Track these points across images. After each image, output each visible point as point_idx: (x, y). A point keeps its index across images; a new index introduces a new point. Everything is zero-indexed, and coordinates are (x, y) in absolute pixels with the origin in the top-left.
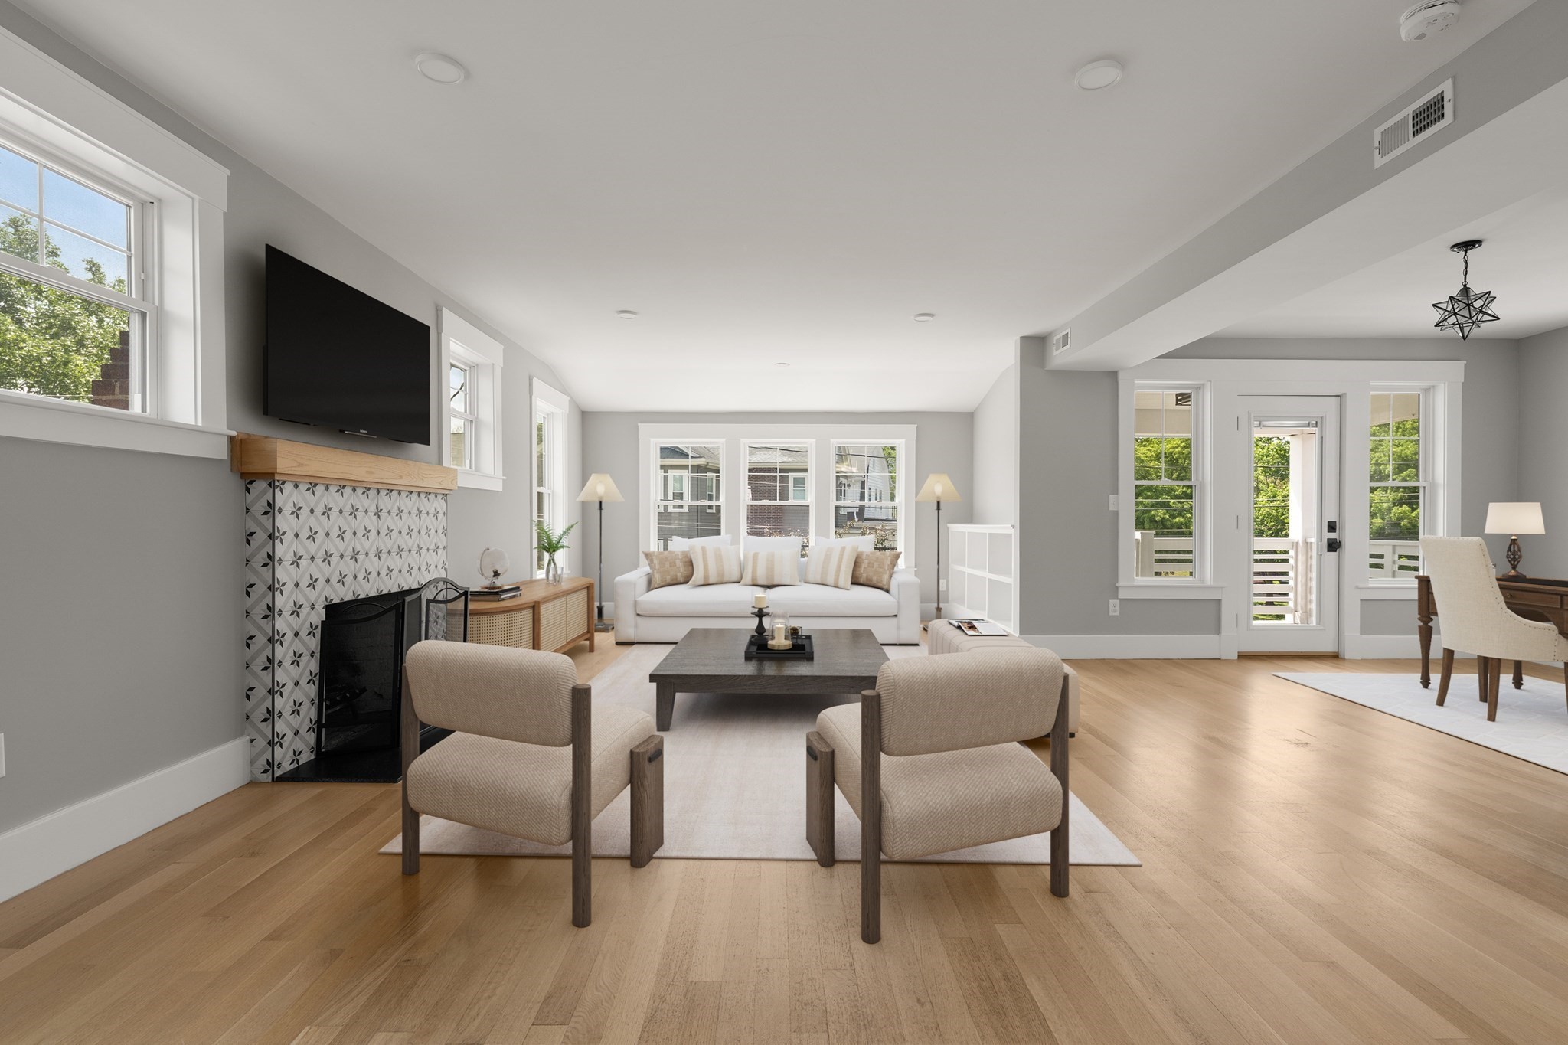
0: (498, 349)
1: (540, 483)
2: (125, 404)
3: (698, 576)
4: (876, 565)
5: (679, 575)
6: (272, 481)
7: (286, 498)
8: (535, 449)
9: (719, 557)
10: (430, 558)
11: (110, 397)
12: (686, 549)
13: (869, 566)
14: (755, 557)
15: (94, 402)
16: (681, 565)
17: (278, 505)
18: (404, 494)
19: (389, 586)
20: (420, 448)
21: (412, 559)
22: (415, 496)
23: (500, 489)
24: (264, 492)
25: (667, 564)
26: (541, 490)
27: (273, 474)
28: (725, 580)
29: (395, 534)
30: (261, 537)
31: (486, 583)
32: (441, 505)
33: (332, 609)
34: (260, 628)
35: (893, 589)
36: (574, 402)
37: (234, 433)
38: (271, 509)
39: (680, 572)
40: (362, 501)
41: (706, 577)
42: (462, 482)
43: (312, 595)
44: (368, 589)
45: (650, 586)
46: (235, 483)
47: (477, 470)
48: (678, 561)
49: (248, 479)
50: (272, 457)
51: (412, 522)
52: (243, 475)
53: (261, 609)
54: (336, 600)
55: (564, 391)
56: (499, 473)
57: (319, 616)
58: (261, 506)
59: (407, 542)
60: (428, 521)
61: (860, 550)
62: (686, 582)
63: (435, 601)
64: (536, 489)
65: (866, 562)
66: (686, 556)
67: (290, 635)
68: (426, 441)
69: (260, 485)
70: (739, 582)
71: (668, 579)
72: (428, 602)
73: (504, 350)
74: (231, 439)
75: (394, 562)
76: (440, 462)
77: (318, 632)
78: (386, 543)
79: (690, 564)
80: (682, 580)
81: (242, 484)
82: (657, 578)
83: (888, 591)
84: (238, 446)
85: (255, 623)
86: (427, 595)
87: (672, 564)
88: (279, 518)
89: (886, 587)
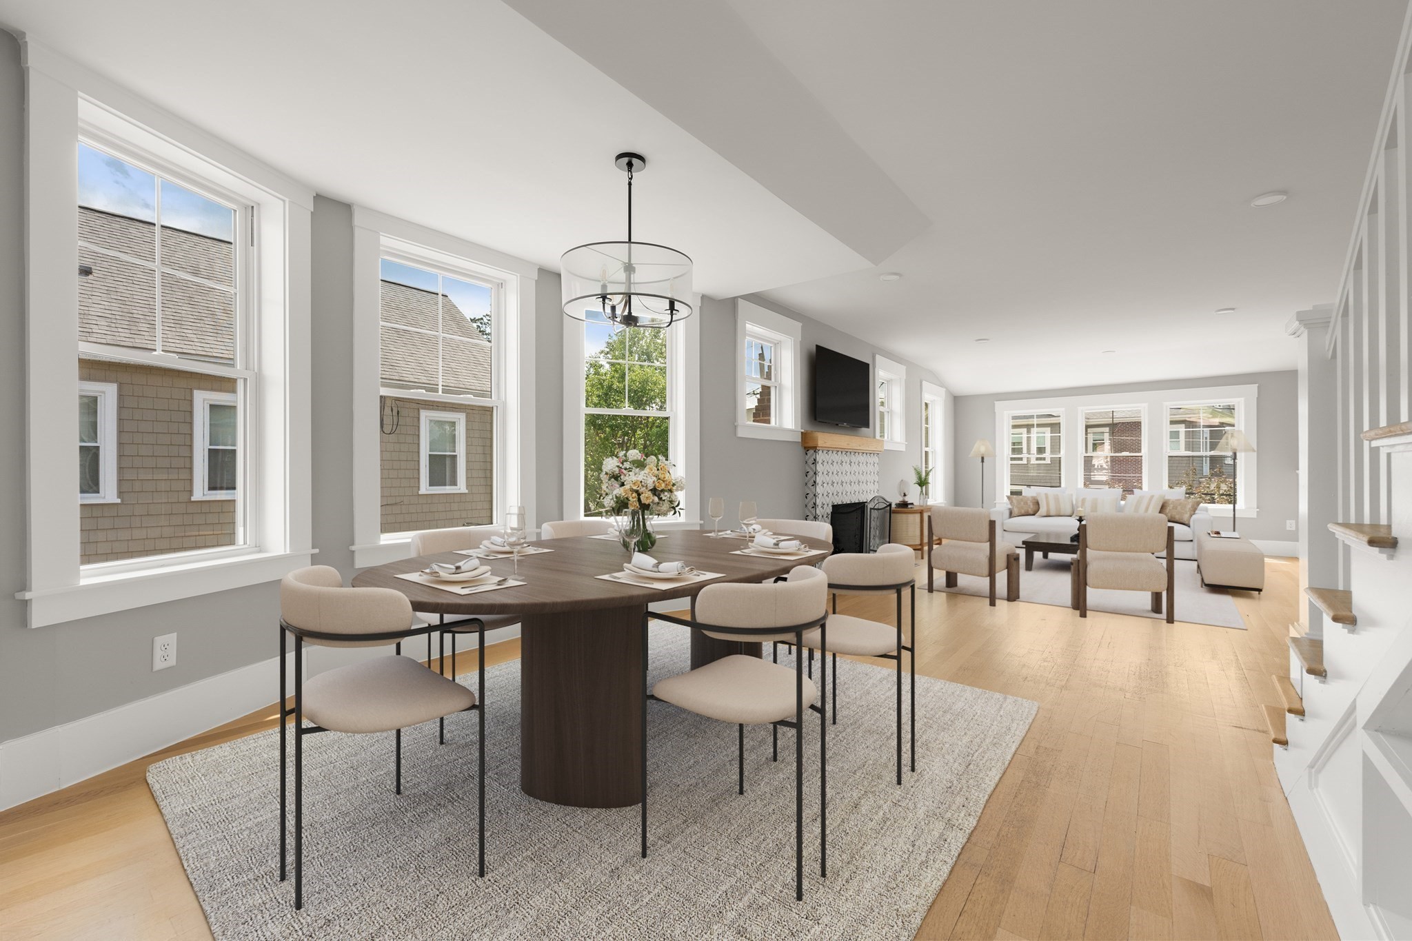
0: (902, 369)
1: (927, 446)
2: (768, 422)
3: (1043, 510)
4: (1179, 508)
5: (1030, 510)
6: (815, 449)
7: (820, 457)
8: (924, 426)
9: (1057, 499)
10: (871, 486)
11: (758, 419)
12: (1035, 495)
13: (1173, 508)
14: (1084, 501)
15: (754, 421)
16: (1031, 504)
17: (817, 460)
18: (860, 454)
19: (855, 500)
20: (864, 430)
21: (863, 487)
22: (865, 454)
23: (904, 450)
24: (813, 455)
25: (1022, 503)
26: (927, 449)
27: (816, 447)
28: (1062, 513)
29: (857, 474)
30: (811, 473)
31: (901, 499)
32: (876, 459)
33: (834, 506)
34: (811, 512)
35: (1191, 524)
36: (949, 392)
37: (803, 431)
38: (815, 461)
39: (1031, 508)
40: (846, 458)
41: (1048, 510)
42: (887, 447)
43: (828, 500)
44: (847, 500)
45: (1011, 515)
46: (800, 450)
47: (891, 440)
48: (1029, 502)
49: (807, 449)
50: (816, 440)
51: (863, 468)
52: (805, 448)
53: (811, 505)
54: (836, 504)
55: (942, 385)
56: (903, 441)
57: (829, 510)
58: (811, 460)
59: (862, 478)
60: (871, 468)
61: (1166, 498)
62: (1034, 515)
63: (874, 509)
64: (925, 449)
65: (1172, 505)
66: (1035, 499)
67: (821, 516)
68: (867, 425)
69: (811, 452)
70: (1071, 516)
71: (1023, 512)
72: (871, 509)
73: (906, 369)
74: (802, 433)
75: (856, 487)
76: (874, 437)
77: (830, 516)
78: (854, 478)
79: (1037, 504)
80: (1032, 513)
81: (804, 451)
82: (1016, 511)
83: (1189, 527)
84: (804, 435)
85: (809, 510)
86: (870, 506)
87: (1026, 503)
88: (817, 465)
89: (1187, 523)
